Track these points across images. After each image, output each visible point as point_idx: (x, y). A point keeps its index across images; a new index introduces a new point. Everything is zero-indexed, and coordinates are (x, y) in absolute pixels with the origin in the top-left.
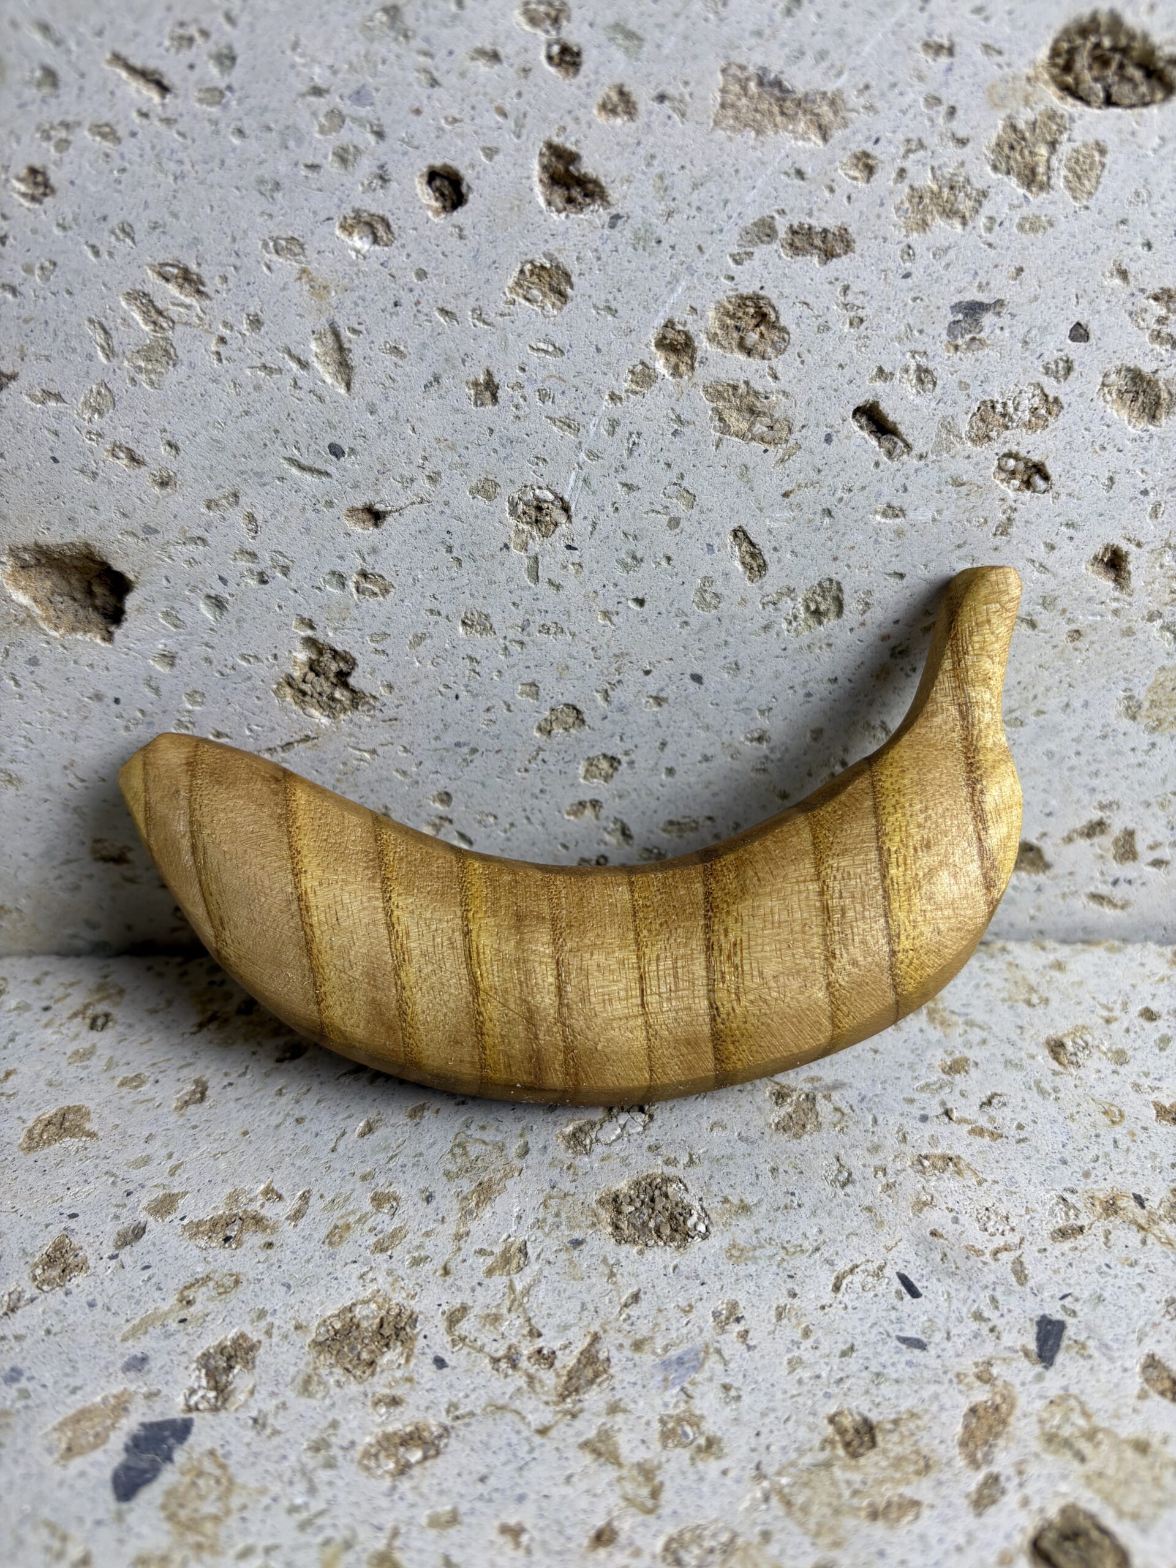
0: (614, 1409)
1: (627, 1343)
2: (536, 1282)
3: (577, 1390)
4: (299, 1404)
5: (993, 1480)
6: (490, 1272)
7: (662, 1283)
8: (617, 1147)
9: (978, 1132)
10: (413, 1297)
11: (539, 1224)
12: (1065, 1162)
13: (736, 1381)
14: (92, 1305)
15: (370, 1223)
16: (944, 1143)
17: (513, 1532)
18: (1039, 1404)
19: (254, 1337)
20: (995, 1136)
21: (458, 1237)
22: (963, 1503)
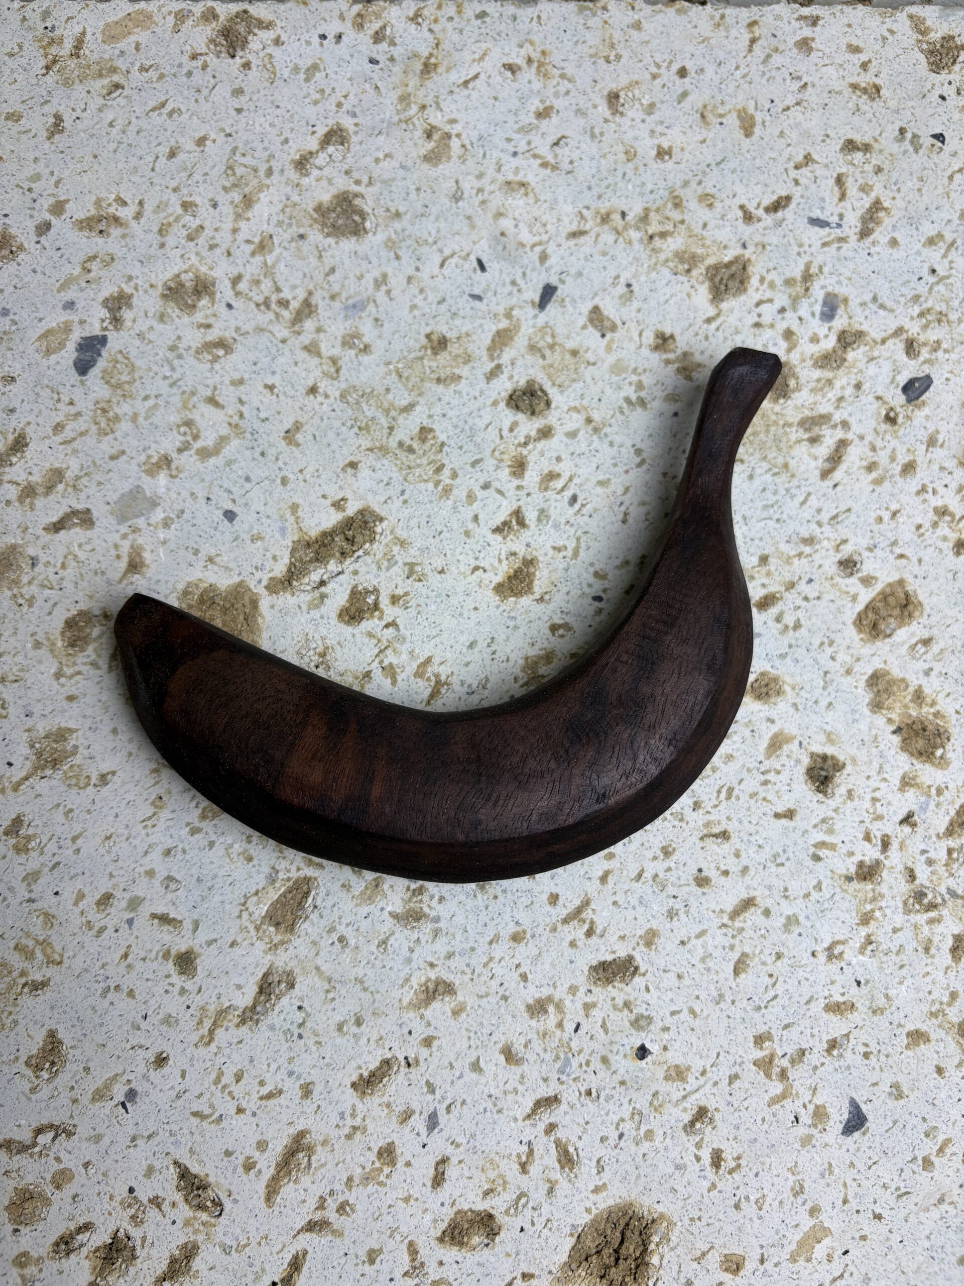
0: (319, 330)
1: (327, 296)
2: (278, 260)
3: (301, 321)
4: (159, 327)
5: (499, 367)
6: (253, 254)
7: (347, 262)
8: (326, 171)
9: (545, 165)
10: (211, 269)
11: (280, 224)
12: (589, 188)
13: (382, 316)
14: (34, 271)
15: (182, 222)
16: (522, 173)
17: (271, 388)
18: (531, 330)
19: (128, 290)
20: (555, 168)
21: (235, 231)
22: (482, 378)
